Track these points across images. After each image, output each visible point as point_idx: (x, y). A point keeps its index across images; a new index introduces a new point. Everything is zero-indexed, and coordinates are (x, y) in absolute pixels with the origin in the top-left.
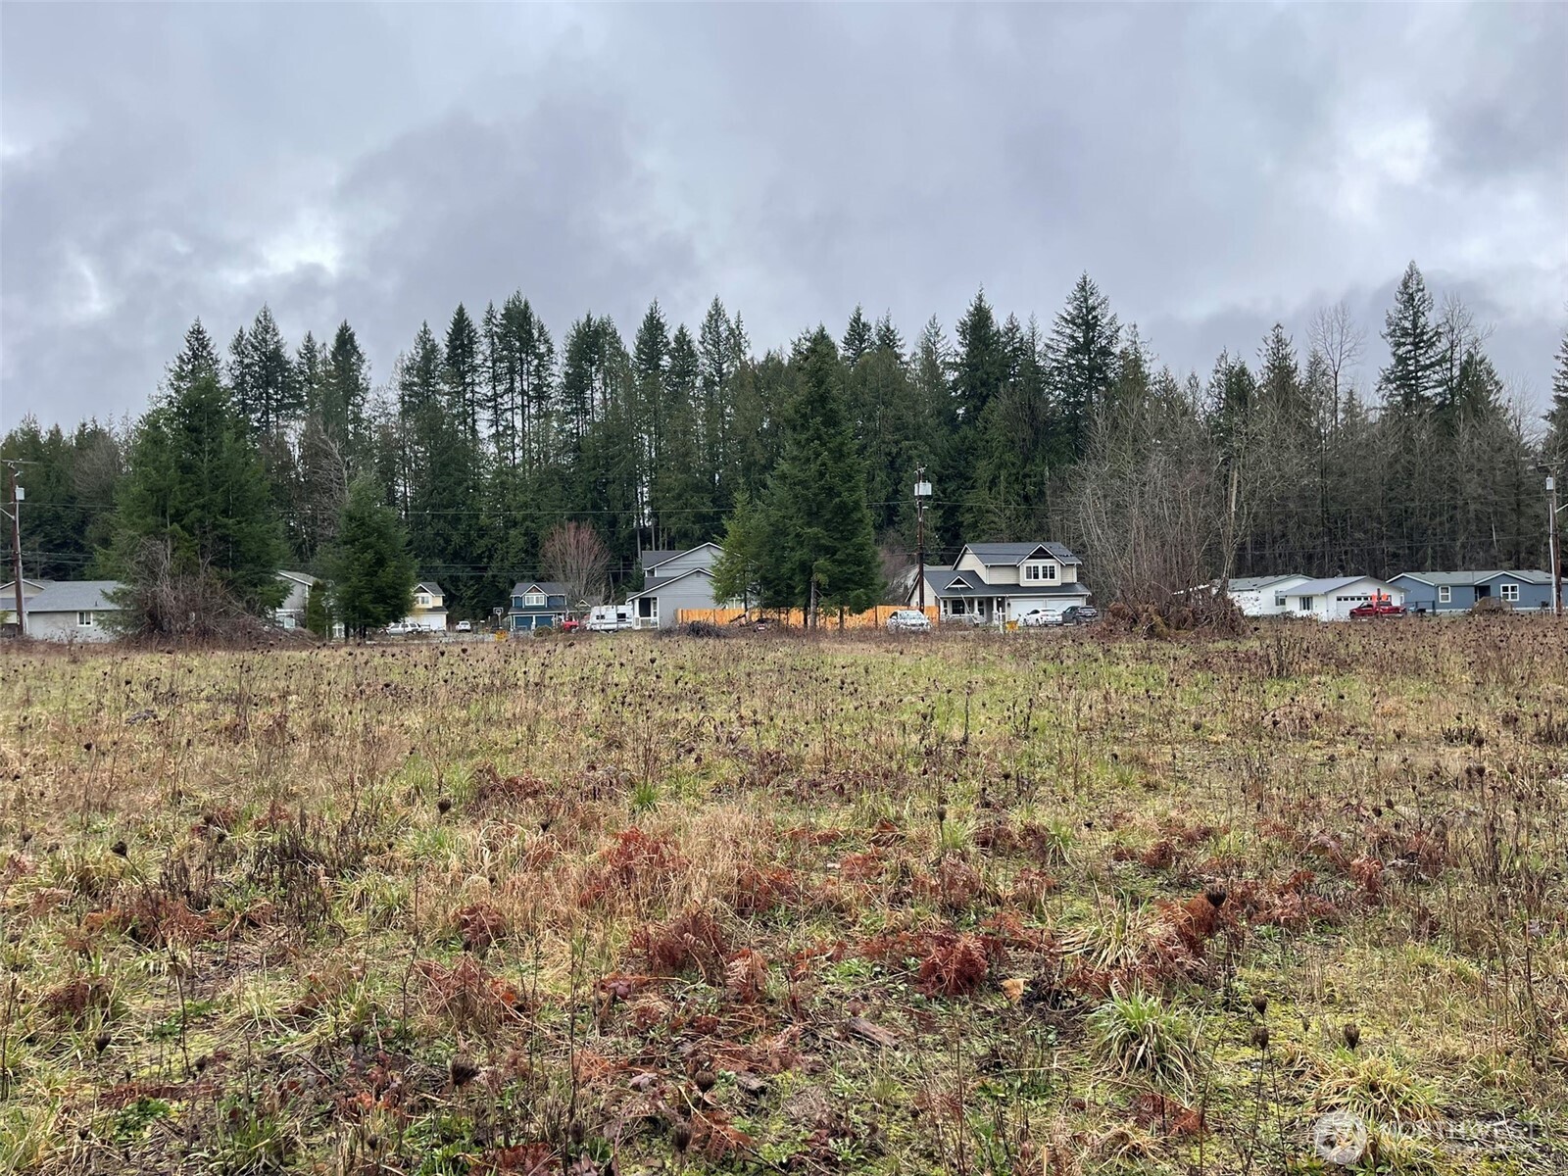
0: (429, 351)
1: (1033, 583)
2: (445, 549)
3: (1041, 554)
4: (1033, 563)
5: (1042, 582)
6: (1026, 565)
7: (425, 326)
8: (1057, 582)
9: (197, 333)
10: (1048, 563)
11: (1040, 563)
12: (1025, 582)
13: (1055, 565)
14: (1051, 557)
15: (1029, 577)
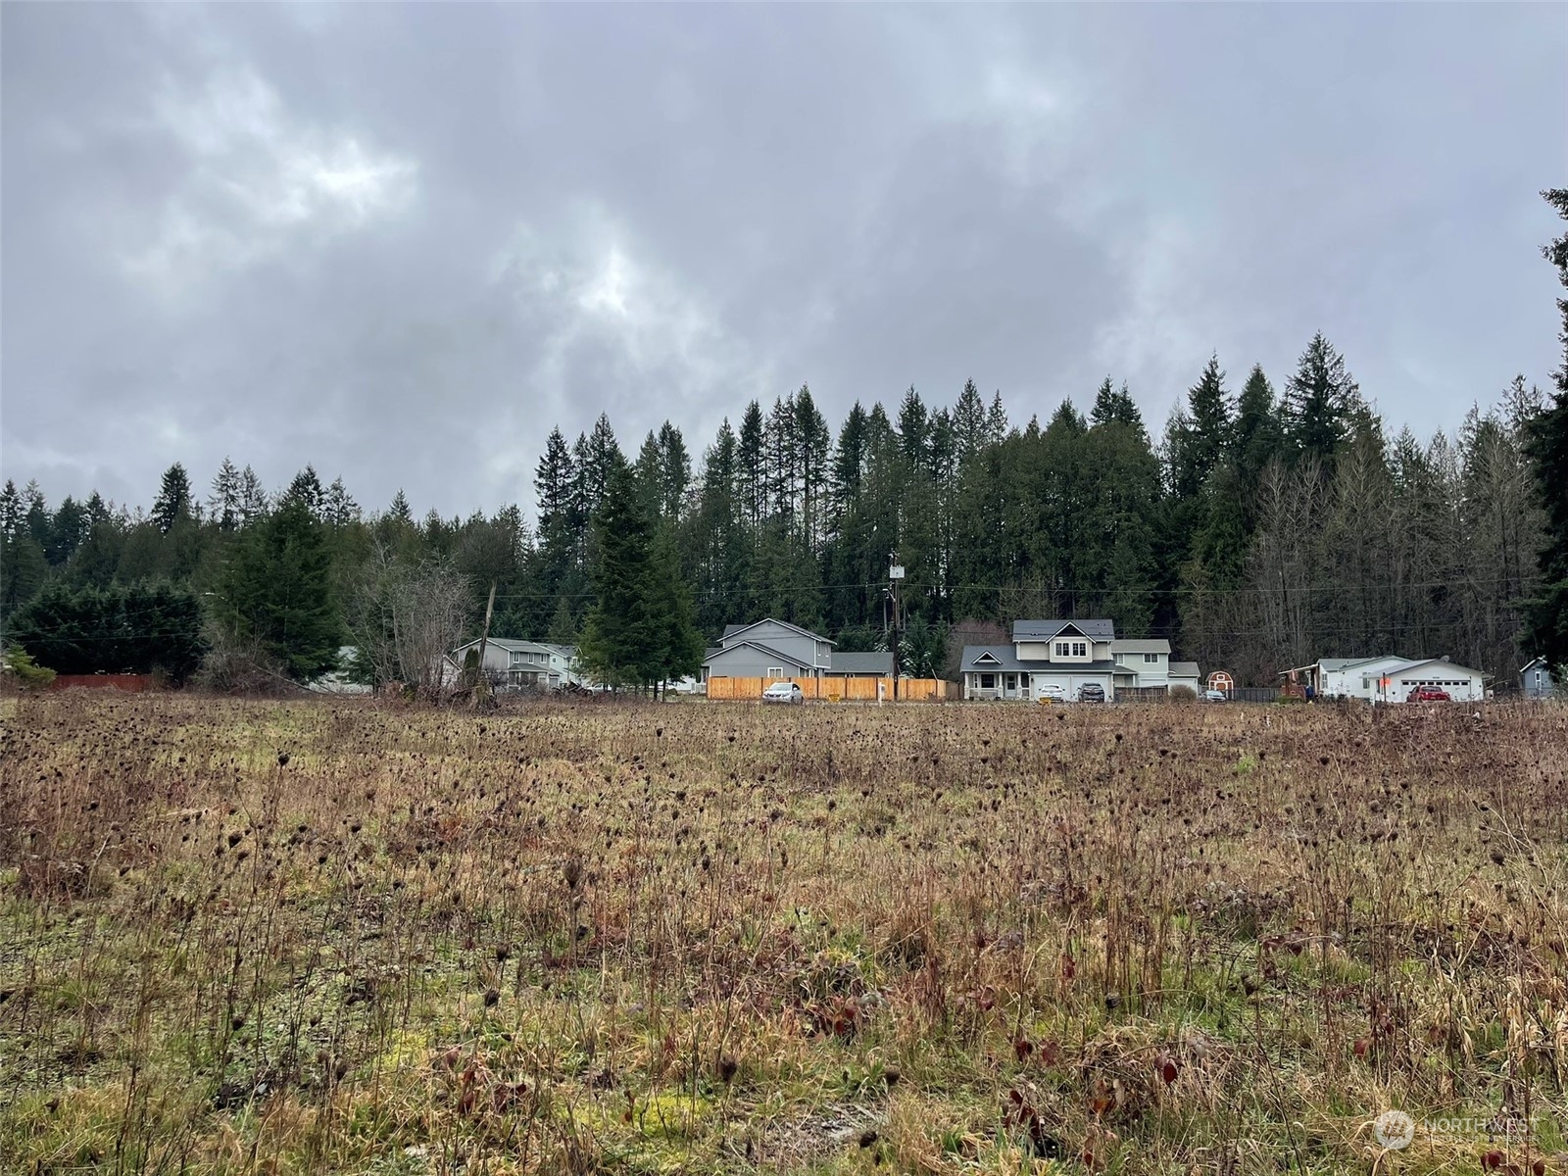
0: (727, 442)
1: (1063, 659)
2: (721, 618)
3: (1070, 631)
4: (1063, 640)
5: (1072, 658)
6: (1055, 642)
7: (726, 422)
8: (1088, 658)
9: (556, 437)
10: (1078, 640)
11: (1071, 640)
12: (1054, 658)
13: (1086, 642)
14: (1080, 634)
15: (1059, 653)
